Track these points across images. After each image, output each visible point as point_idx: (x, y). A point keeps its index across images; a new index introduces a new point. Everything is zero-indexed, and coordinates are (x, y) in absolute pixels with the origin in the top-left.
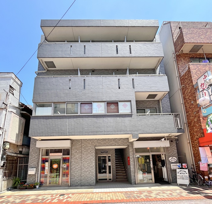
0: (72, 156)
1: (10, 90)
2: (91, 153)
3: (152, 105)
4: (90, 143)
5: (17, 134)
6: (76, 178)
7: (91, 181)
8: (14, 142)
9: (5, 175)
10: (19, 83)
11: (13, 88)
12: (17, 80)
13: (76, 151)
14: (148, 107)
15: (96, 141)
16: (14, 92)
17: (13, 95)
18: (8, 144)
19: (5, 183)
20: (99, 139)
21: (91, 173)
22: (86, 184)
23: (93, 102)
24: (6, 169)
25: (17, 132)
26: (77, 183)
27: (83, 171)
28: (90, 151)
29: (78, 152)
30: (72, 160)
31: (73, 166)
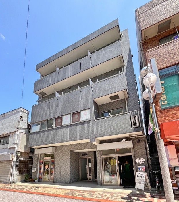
0: (55, 159)
1: (20, 118)
2: (67, 156)
3: (118, 106)
4: (67, 148)
5: (25, 146)
6: (57, 176)
7: (66, 179)
8: (23, 151)
9: (19, 172)
10: (27, 112)
11: (22, 117)
12: (25, 111)
13: (58, 155)
14: (114, 108)
15: (71, 146)
16: (23, 119)
17: (22, 121)
18: (19, 152)
19: (19, 177)
20: (73, 145)
21: (67, 173)
22: (63, 182)
23: (63, 116)
24: (19, 168)
25: (26, 144)
26: (58, 180)
27: (62, 171)
28: (67, 155)
29: (59, 156)
30: (55, 163)
31: (56, 167)
